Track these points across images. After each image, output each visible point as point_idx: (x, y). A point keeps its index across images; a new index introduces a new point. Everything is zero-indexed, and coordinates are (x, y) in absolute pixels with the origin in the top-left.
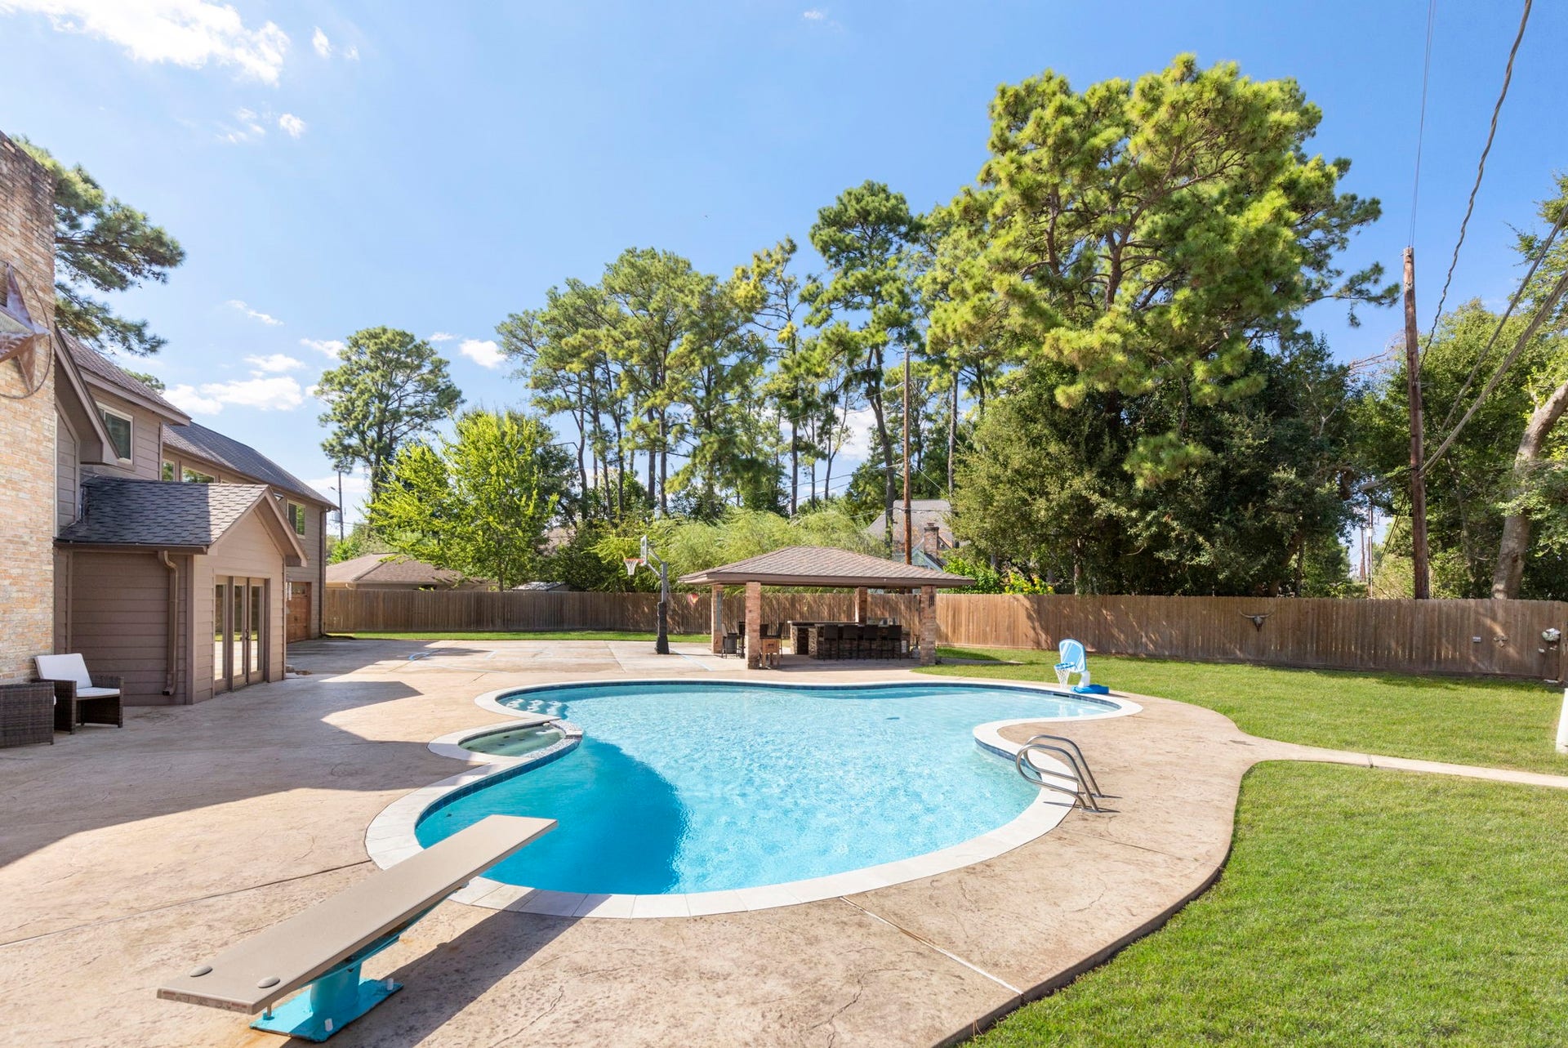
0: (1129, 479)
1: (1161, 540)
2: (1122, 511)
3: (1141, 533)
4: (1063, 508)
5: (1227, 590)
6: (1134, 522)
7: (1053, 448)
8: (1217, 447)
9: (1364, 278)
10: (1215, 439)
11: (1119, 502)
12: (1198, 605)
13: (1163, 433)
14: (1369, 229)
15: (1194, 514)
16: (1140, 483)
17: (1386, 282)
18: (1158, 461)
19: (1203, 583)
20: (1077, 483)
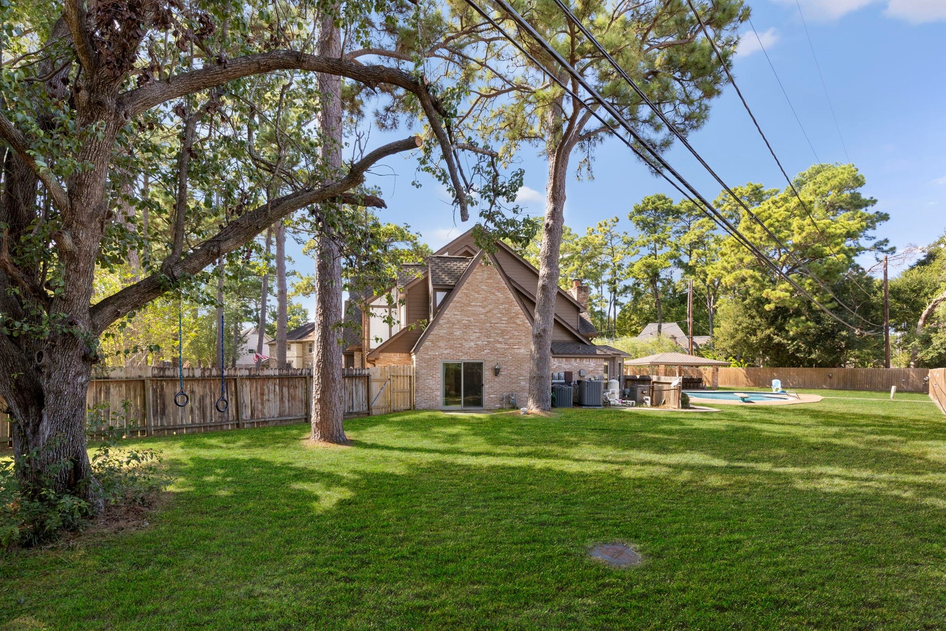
0: (787, 332)
1: (798, 350)
2: (785, 341)
3: (791, 348)
4: (762, 340)
5: (820, 366)
6: (789, 345)
7: (758, 320)
8: (818, 323)
9: (881, 243)
10: (819, 320)
11: (784, 338)
12: (809, 371)
13: (800, 316)
14: (884, 224)
15: (809, 342)
16: (791, 333)
17: (890, 245)
18: (798, 327)
19: (811, 363)
20: (768, 332)
